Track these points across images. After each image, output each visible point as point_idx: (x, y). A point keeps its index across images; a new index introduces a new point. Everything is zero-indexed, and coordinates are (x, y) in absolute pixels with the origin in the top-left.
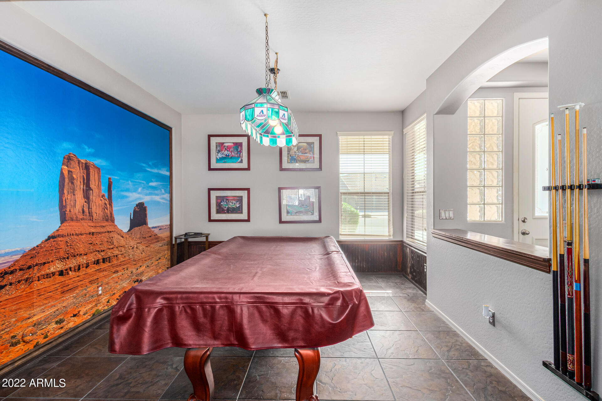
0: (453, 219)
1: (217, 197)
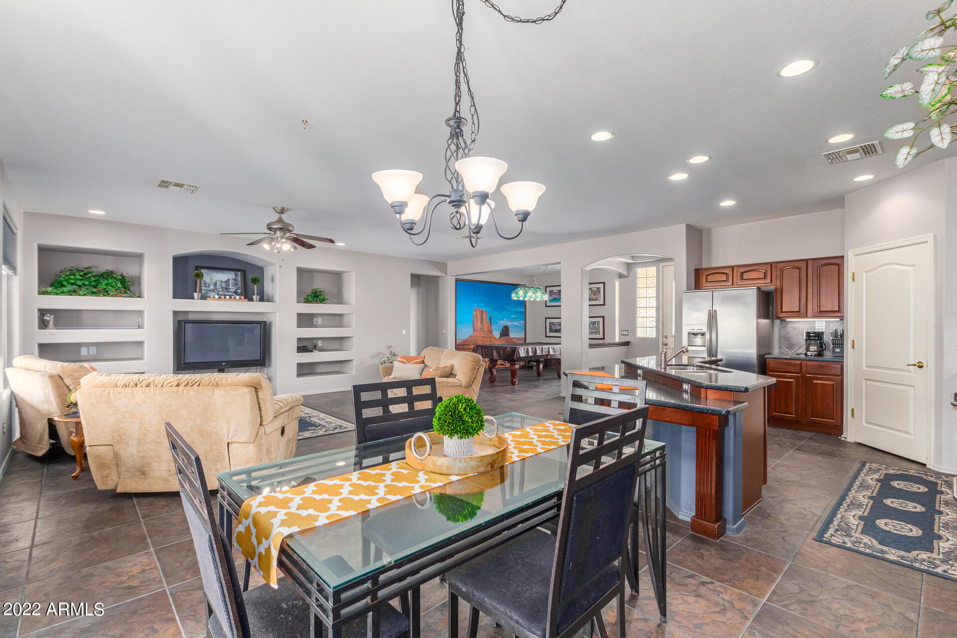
0: (628, 335)
1: (550, 323)
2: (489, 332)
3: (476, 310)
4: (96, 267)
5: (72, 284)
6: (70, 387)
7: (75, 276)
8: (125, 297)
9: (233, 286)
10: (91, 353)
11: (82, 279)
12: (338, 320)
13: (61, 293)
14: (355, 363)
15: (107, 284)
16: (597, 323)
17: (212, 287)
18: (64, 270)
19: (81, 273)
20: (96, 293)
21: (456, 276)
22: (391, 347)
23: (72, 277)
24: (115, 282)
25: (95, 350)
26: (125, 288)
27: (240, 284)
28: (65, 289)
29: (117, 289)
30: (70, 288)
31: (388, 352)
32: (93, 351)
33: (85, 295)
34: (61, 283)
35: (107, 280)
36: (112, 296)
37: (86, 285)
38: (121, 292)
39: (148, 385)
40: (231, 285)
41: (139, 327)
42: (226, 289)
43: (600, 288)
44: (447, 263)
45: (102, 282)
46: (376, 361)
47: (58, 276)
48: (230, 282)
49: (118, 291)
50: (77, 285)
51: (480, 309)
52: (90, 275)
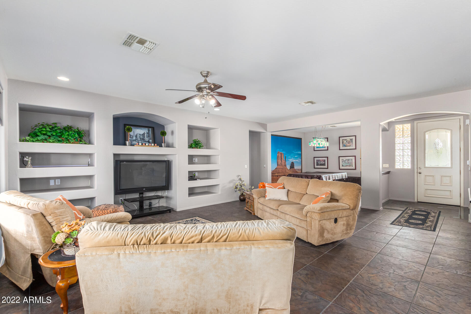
1: (317, 160)
2: (285, 166)
3: (278, 152)
4: (60, 123)
5: (44, 134)
6: (53, 224)
7: (46, 129)
8: (81, 144)
9: (147, 138)
10: (57, 184)
11: (51, 131)
12: (207, 159)
13: (36, 141)
14: (220, 187)
15: (68, 135)
16: (350, 160)
17: (134, 138)
18: (38, 125)
19: (50, 127)
20: (61, 141)
21: (271, 132)
22: (240, 176)
23: (44, 129)
24: (73, 133)
25: (59, 182)
26: (80, 137)
27: (151, 136)
28: (39, 138)
29: (75, 139)
30: (42, 137)
31: (238, 179)
32: (58, 182)
33: (53, 142)
34: (36, 134)
35: (69, 132)
36: (73, 143)
37: (54, 135)
38: (78, 141)
39: (164, 242)
40: (146, 137)
41: (89, 165)
42: (143, 139)
43: (352, 139)
44: (267, 124)
45: (65, 133)
46: (232, 185)
47: (34, 129)
48: (145, 134)
49: (76, 140)
50: (48, 136)
51: (281, 152)
52: (56, 128)
